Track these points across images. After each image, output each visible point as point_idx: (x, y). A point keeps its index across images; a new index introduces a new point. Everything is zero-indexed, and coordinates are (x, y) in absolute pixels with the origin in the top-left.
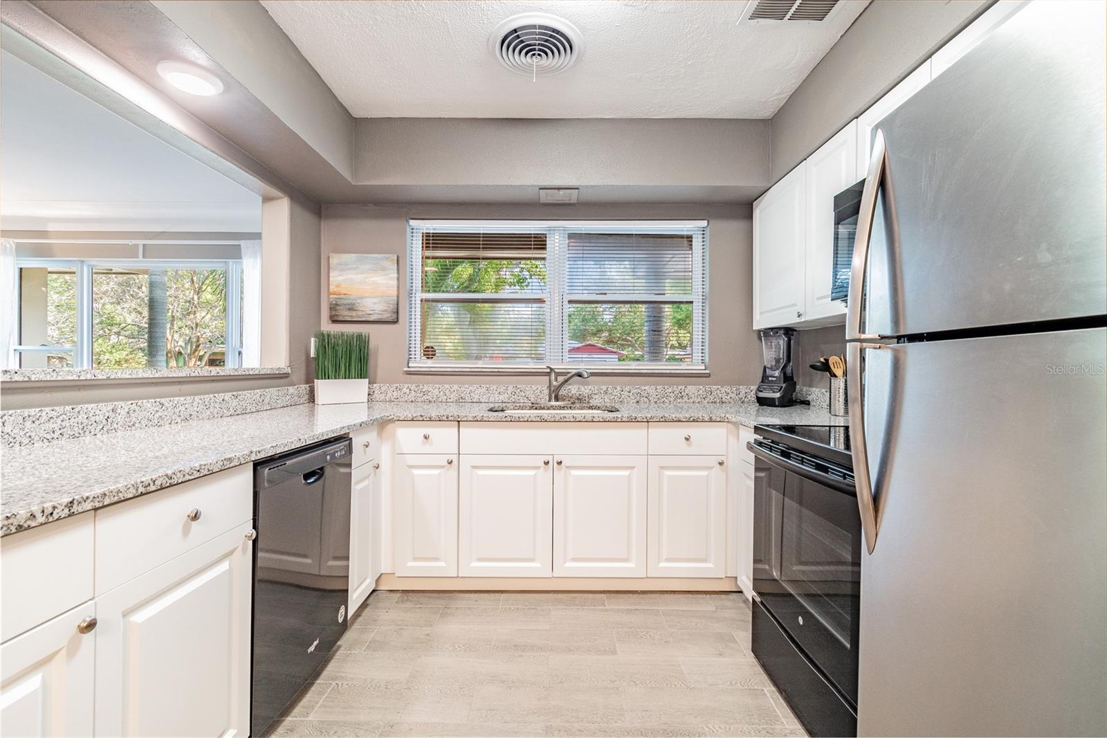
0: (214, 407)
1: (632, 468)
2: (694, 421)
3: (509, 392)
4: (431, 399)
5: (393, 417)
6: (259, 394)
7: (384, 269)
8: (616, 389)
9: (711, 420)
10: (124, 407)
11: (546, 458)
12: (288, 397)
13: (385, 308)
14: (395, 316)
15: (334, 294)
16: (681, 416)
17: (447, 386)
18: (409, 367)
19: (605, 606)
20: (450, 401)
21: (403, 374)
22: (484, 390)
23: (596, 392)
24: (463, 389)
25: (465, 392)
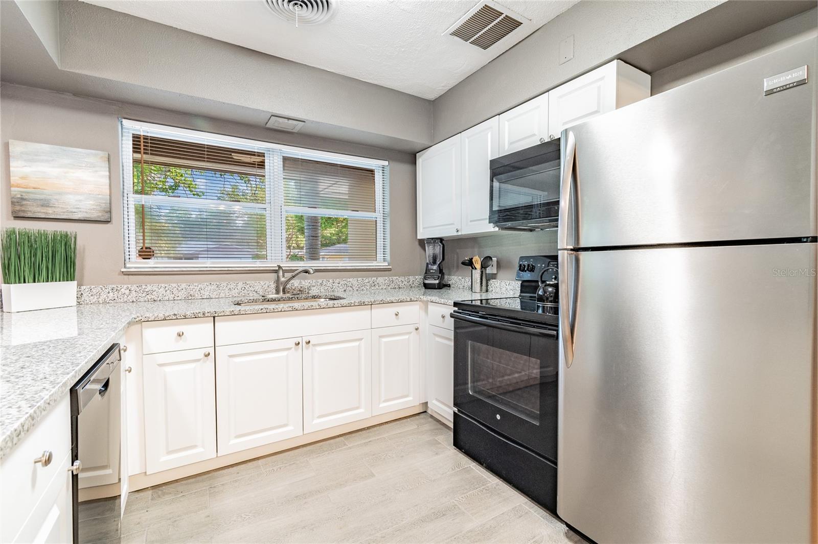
1: (361, 339)
2: (401, 302)
3: (239, 287)
4: (156, 299)
5: (140, 318)
7: (91, 166)
8: (329, 281)
9: (411, 301)
11: (297, 340)
15: (17, 187)
16: (393, 299)
17: (174, 285)
18: (125, 267)
19: (347, 445)
20: (179, 299)
21: (119, 274)
22: (214, 287)
23: (314, 284)
24: (192, 287)
25: (194, 290)
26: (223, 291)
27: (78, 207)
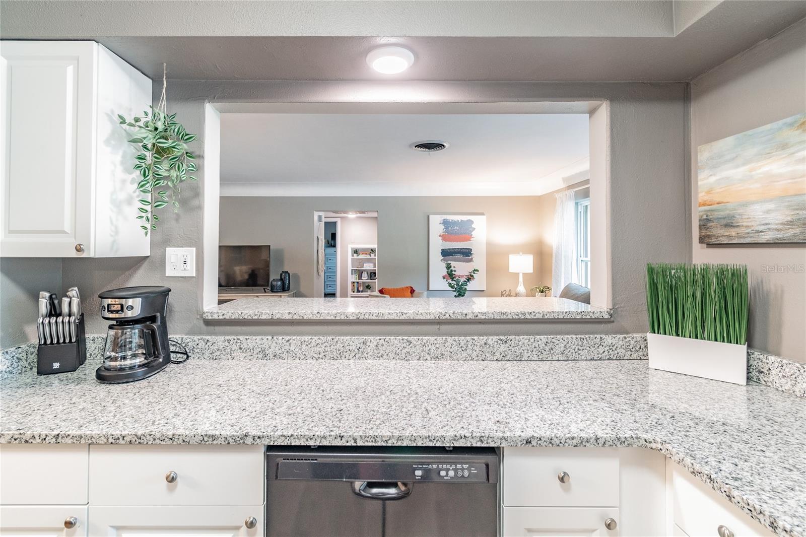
0: (473, 350)
6: (544, 340)
7: (784, 146)
10: (373, 340)
12: (601, 349)
15: (704, 205)
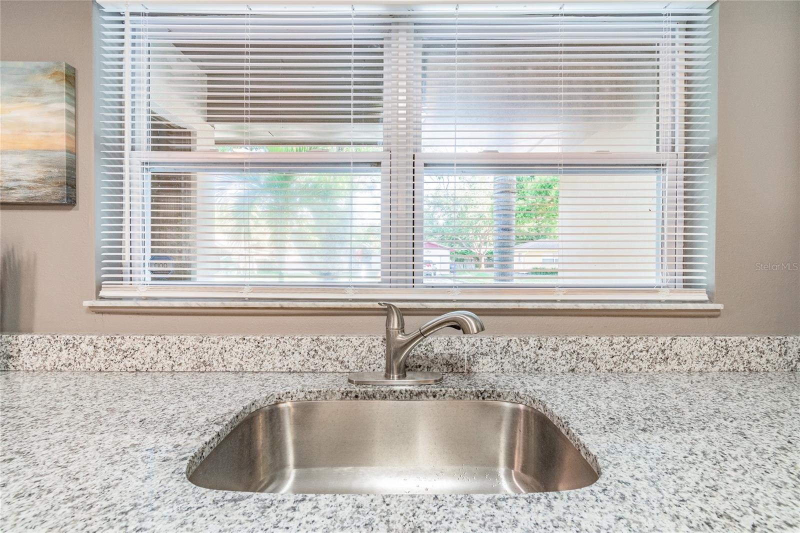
3: (304, 350)
4: (139, 367)
7: (37, 93)
8: (527, 343)
13: (42, 176)
14: (63, 191)
17: (173, 339)
18: (102, 298)
20: (181, 369)
22: (250, 346)
23: (485, 349)
24: (206, 345)
25: (211, 352)
26: (268, 358)
27: (17, 177)
